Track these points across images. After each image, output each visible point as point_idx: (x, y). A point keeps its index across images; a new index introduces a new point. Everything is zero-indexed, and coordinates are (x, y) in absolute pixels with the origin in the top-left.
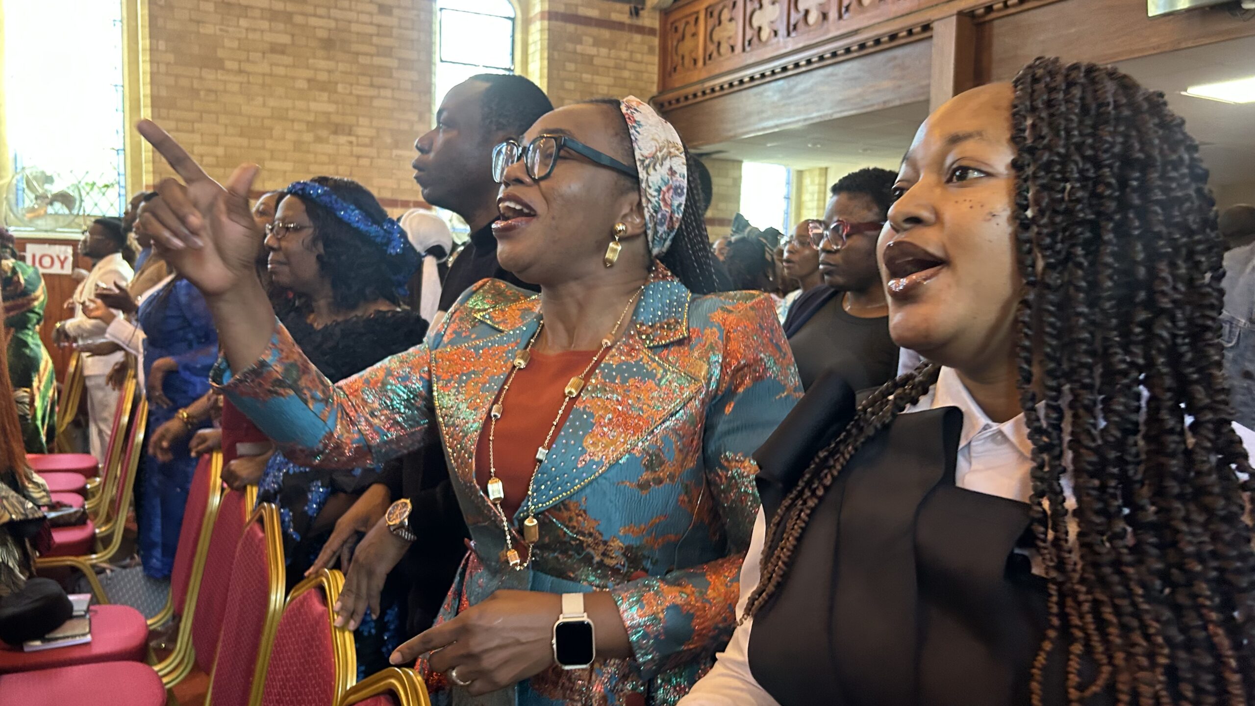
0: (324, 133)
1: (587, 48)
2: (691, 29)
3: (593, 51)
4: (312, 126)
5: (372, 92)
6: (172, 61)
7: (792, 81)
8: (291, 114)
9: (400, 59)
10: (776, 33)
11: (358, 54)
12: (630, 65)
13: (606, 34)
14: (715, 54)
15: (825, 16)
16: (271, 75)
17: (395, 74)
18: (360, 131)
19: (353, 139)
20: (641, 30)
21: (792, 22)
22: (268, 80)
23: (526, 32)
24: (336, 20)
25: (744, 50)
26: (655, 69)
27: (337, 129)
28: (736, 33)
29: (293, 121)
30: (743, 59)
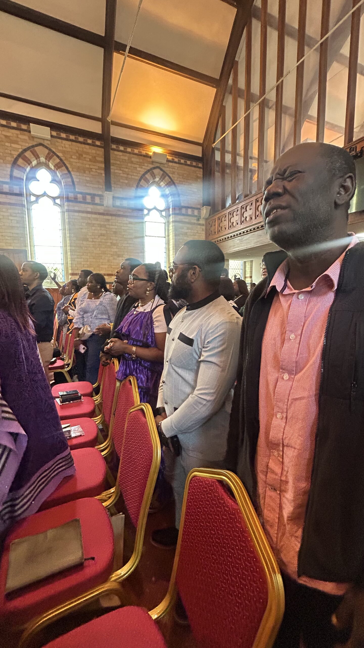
0: (116, 257)
1: (185, 230)
2: (214, 224)
3: (187, 231)
4: (112, 255)
6: (75, 239)
7: (242, 237)
8: (107, 252)
10: (238, 224)
11: (123, 235)
12: (197, 234)
13: (190, 226)
14: (221, 230)
15: (251, 218)
16: (101, 242)
17: (134, 240)
20: (200, 224)
21: (242, 220)
23: (168, 226)
24: (118, 226)
25: (229, 229)
26: (204, 235)
28: (226, 224)
29: (107, 254)
30: (228, 231)
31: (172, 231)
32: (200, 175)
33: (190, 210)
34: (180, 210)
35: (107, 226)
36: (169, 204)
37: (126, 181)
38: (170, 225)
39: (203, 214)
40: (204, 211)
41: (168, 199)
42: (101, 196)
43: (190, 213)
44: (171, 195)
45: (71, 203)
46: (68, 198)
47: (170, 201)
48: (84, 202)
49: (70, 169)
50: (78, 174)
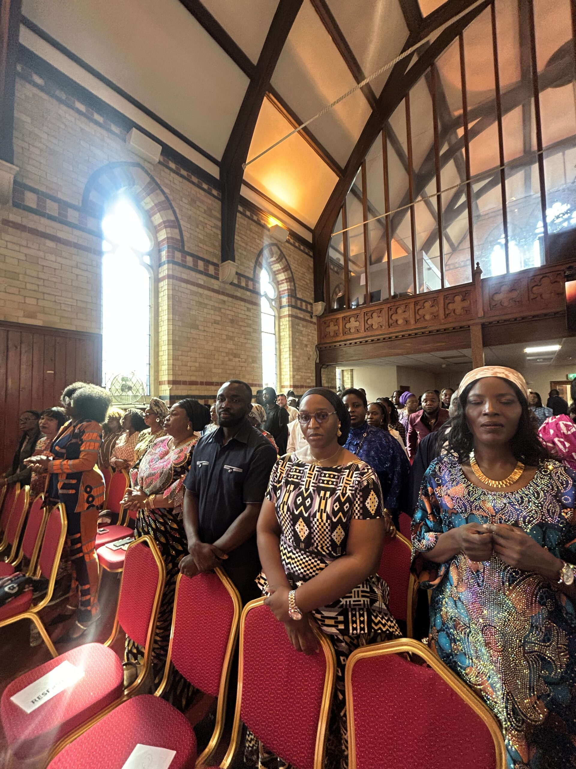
0: (231, 357)
1: (300, 328)
2: (334, 323)
3: (302, 329)
4: (227, 354)
5: (245, 341)
8: (221, 349)
9: (253, 329)
10: (381, 326)
11: (241, 326)
12: (311, 334)
13: (305, 323)
14: (348, 332)
15: (407, 322)
16: (214, 333)
17: (252, 334)
18: (242, 357)
19: (240, 359)
22: (214, 335)
23: (279, 321)
24: (235, 312)
26: (316, 336)
27: (236, 356)
28: (360, 326)
30: (365, 334)
31: (288, 326)
32: (312, 265)
33: (304, 304)
34: (296, 302)
35: (223, 311)
36: (279, 292)
37: (245, 253)
38: (282, 320)
39: (317, 311)
40: (319, 307)
41: (280, 286)
42: (216, 265)
43: (304, 307)
44: (287, 282)
45: (177, 267)
46: (173, 257)
47: (283, 289)
48: (195, 269)
49: (179, 217)
50: (189, 226)
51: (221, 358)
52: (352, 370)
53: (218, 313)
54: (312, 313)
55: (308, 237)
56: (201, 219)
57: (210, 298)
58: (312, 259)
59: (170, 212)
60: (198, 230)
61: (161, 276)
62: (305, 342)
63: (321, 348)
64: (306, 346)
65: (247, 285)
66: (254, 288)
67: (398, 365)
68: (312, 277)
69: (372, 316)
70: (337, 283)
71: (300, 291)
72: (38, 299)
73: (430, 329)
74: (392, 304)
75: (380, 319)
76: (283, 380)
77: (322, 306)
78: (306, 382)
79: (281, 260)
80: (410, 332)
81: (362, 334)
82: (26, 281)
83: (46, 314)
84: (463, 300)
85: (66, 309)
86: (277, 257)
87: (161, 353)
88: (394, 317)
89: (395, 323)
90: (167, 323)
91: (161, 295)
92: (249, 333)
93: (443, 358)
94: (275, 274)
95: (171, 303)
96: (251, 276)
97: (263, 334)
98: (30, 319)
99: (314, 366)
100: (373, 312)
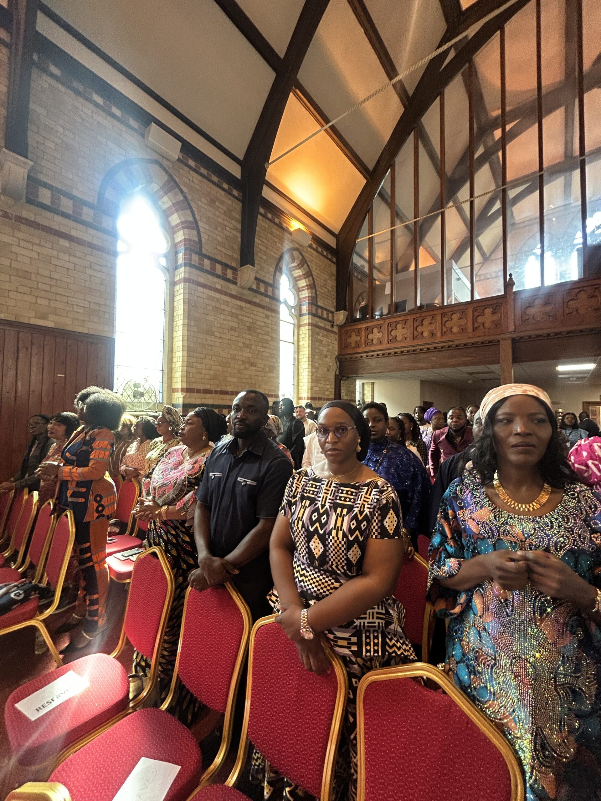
0: (247, 366)
1: (320, 337)
2: (356, 334)
3: (322, 338)
4: (244, 362)
5: (262, 349)
9: (271, 337)
10: (406, 338)
11: (259, 333)
12: (331, 344)
14: (370, 344)
15: (433, 334)
16: (231, 340)
18: (258, 365)
19: (256, 368)
21: (415, 335)
22: (230, 342)
23: (300, 329)
24: (253, 319)
25: (388, 343)
26: (337, 346)
27: (252, 364)
28: (383, 337)
29: (238, 360)
30: (388, 346)
31: (307, 336)
32: (334, 272)
33: (325, 312)
34: (316, 310)
35: (240, 317)
36: (300, 299)
37: (265, 258)
38: (302, 328)
39: (338, 319)
40: (341, 317)
41: (300, 293)
42: (234, 269)
43: (325, 316)
44: (308, 289)
45: (194, 270)
46: (190, 260)
47: (303, 296)
48: (212, 273)
49: (198, 217)
50: (207, 227)
51: (237, 367)
52: (374, 383)
53: (234, 319)
54: (334, 322)
55: (332, 242)
56: (220, 220)
57: (227, 303)
58: (335, 266)
59: (188, 212)
60: (216, 232)
61: (177, 279)
62: (325, 353)
63: (341, 359)
64: (326, 356)
65: (266, 291)
66: (273, 294)
67: (423, 379)
68: (335, 284)
69: (396, 327)
70: (360, 291)
71: (321, 299)
72: (50, 300)
73: (457, 342)
74: (418, 315)
75: (405, 331)
76: (301, 391)
77: (344, 315)
78: (324, 394)
79: (302, 266)
80: (436, 345)
81: (385, 345)
82: (37, 280)
83: (58, 315)
84: (493, 313)
85: (79, 310)
86: (298, 263)
87: (175, 360)
88: (420, 329)
89: (420, 336)
90: (182, 329)
91: (176, 299)
92: (267, 341)
93: (470, 374)
94: (296, 280)
95: (187, 307)
96: (271, 282)
97: (281, 343)
98: (42, 320)
99: (334, 377)
100: (398, 323)
